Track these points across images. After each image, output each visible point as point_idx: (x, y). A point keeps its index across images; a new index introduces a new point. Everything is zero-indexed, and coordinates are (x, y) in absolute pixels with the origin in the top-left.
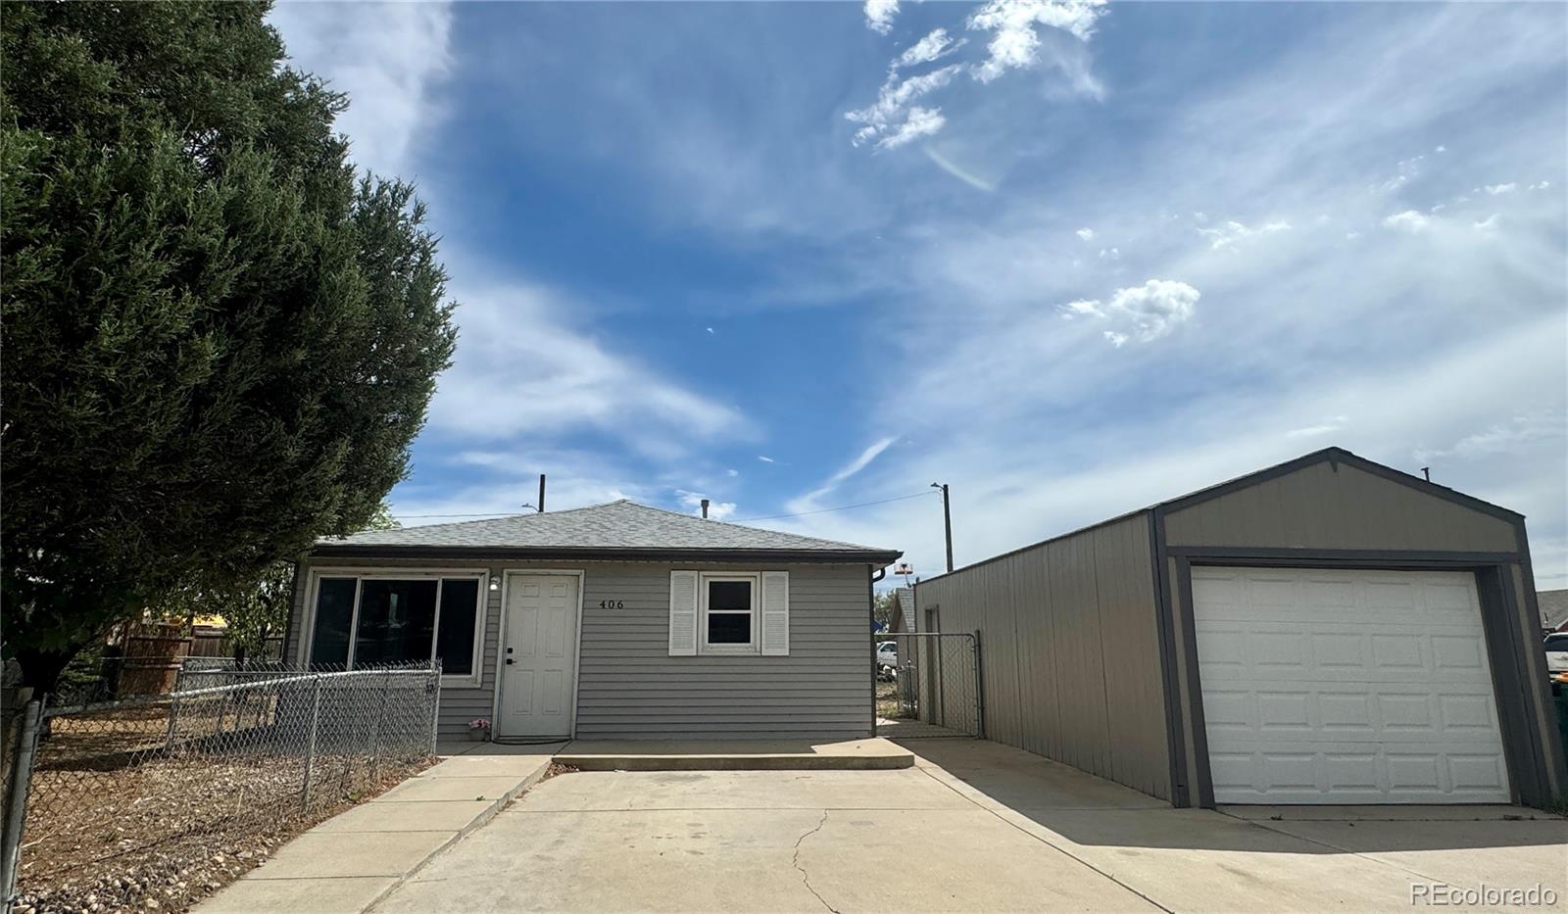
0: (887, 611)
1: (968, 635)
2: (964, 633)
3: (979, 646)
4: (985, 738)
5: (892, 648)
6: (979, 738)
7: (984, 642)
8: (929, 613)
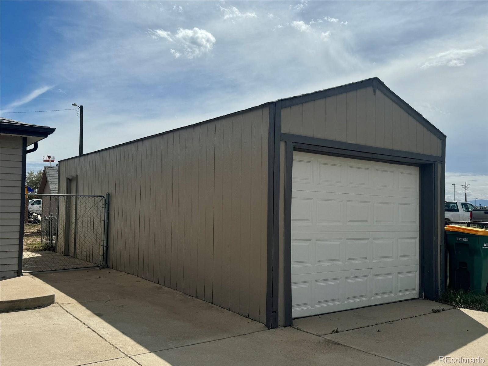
0: (37, 182)
1: (100, 196)
2: (96, 194)
3: (108, 205)
4: (108, 267)
5: (39, 203)
6: (103, 268)
7: (113, 201)
8: (69, 181)
